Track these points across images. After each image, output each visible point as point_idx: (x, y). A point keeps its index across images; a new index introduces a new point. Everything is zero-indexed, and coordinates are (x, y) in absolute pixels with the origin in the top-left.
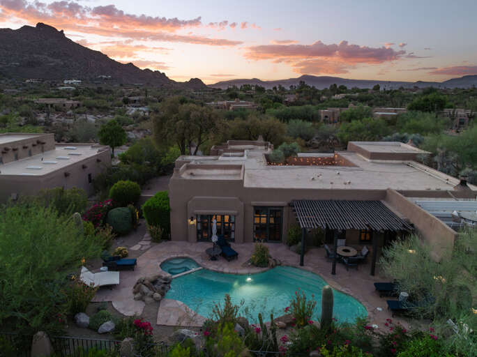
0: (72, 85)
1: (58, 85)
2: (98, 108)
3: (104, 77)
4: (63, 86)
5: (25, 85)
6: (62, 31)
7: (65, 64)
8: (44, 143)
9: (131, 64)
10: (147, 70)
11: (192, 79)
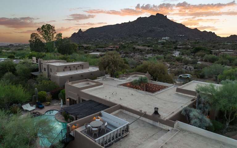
0: (165, 40)
1: (159, 39)
3: (181, 35)
4: (161, 40)
5: (146, 40)
6: (166, 16)
7: (164, 30)
8: (83, 66)
9: (196, 29)
10: (205, 31)
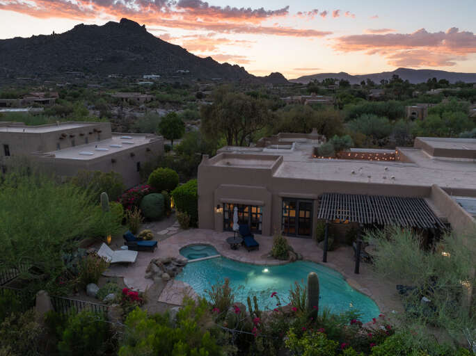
0: (151, 80)
1: (137, 80)
2: (170, 102)
3: (182, 71)
4: (142, 81)
5: (106, 80)
6: (144, 26)
7: (145, 58)
8: (100, 132)
9: (209, 58)
10: (226, 64)
11: (272, 74)
